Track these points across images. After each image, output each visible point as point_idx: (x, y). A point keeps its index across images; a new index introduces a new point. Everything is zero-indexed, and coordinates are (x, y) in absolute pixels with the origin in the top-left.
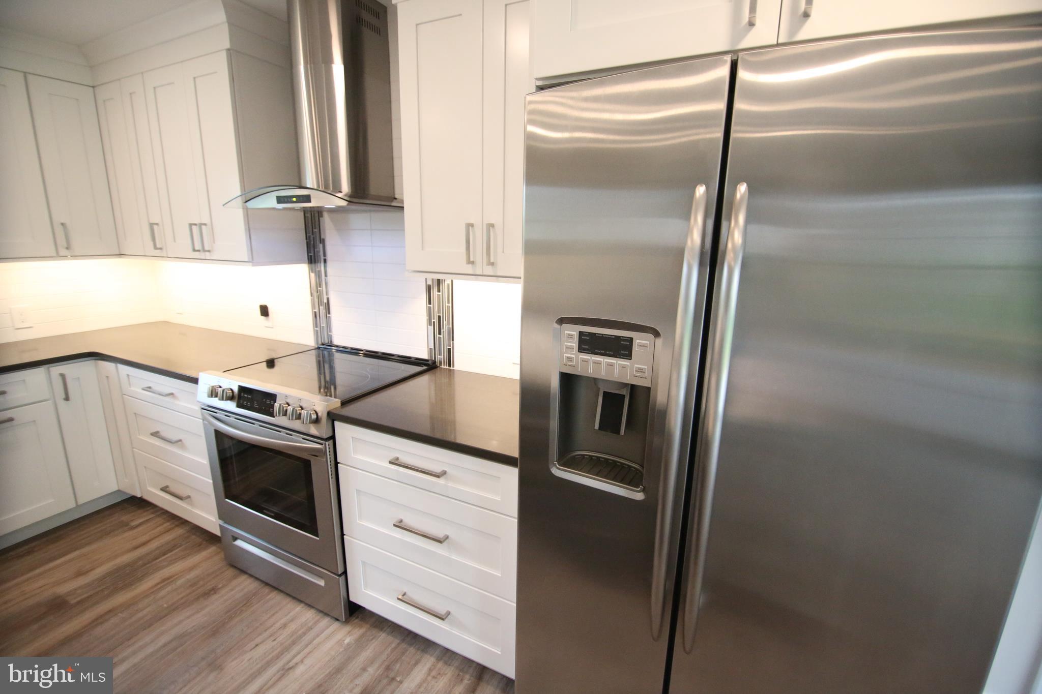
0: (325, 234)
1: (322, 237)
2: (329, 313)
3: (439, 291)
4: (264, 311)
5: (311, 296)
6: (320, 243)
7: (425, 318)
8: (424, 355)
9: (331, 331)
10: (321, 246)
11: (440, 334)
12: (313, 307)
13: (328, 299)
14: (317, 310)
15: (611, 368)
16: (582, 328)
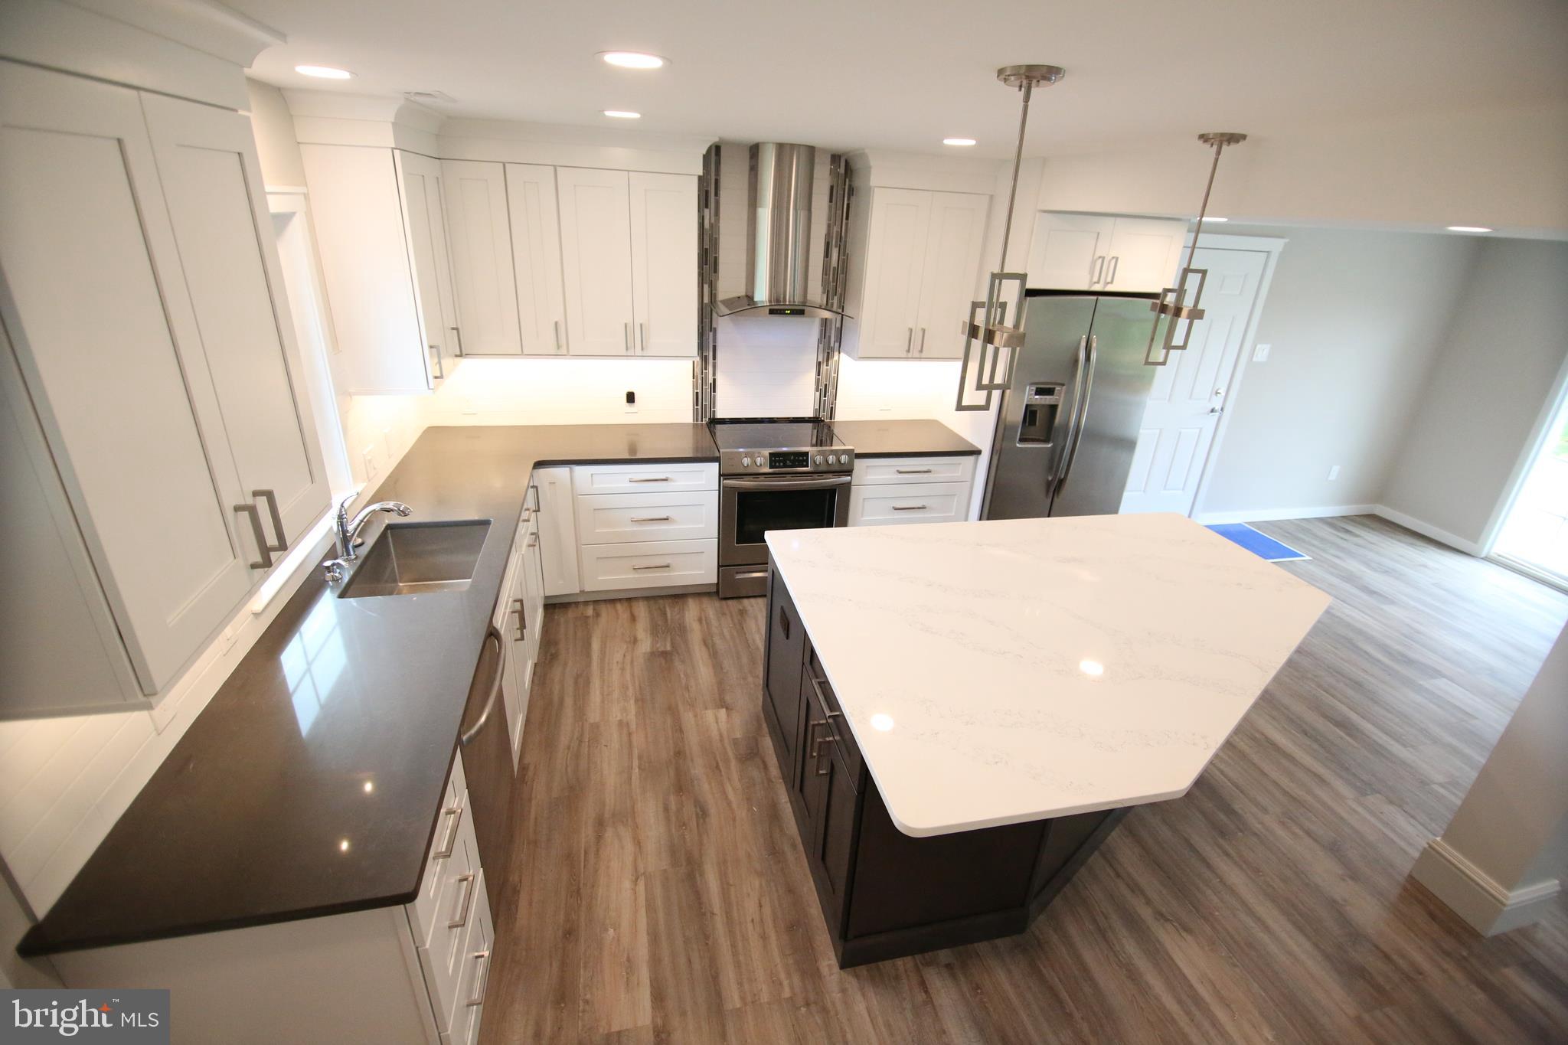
0: (717, 324)
1: (714, 325)
2: (714, 391)
3: (827, 365)
4: (631, 398)
5: (694, 378)
6: (711, 331)
7: (813, 386)
8: (810, 414)
9: (714, 407)
10: (711, 334)
11: (825, 396)
12: (695, 386)
13: (714, 380)
14: (699, 391)
15: (1047, 400)
16: (1038, 386)
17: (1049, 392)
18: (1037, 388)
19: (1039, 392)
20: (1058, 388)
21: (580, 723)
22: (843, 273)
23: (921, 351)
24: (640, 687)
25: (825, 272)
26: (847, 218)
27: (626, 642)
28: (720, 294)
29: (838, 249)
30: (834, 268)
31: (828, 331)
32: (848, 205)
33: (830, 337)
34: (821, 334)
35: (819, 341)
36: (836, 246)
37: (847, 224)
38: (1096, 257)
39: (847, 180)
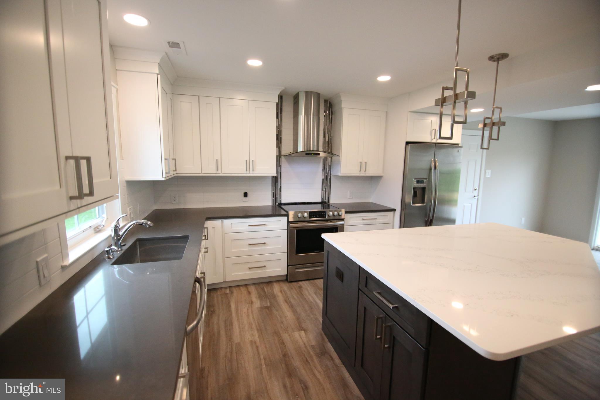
0: (282, 164)
1: (280, 164)
2: (281, 192)
3: (326, 180)
5: (272, 186)
6: (279, 166)
7: (321, 189)
8: (320, 200)
9: (281, 198)
10: (279, 168)
11: (326, 193)
12: (273, 190)
13: (281, 187)
14: (274, 192)
15: (421, 185)
16: (417, 180)
17: (422, 182)
18: (417, 181)
19: (418, 182)
20: (425, 180)
21: (230, 343)
22: (330, 143)
23: (365, 171)
24: (258, 323)
25: (324, 143)
26: (331, 123)
27: (248, 303)
28: (283, 152)
29: (328, 135)
30: (327, 142)
31: (326, 166)
32: (331, 118)
33: (327, 169)
34: (323, 168)
35: (323, 170)
36: (327, 134)
37: (331, 125)
38: (432, 129)
39: (330, 109)
